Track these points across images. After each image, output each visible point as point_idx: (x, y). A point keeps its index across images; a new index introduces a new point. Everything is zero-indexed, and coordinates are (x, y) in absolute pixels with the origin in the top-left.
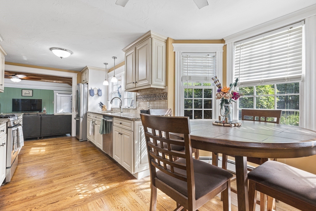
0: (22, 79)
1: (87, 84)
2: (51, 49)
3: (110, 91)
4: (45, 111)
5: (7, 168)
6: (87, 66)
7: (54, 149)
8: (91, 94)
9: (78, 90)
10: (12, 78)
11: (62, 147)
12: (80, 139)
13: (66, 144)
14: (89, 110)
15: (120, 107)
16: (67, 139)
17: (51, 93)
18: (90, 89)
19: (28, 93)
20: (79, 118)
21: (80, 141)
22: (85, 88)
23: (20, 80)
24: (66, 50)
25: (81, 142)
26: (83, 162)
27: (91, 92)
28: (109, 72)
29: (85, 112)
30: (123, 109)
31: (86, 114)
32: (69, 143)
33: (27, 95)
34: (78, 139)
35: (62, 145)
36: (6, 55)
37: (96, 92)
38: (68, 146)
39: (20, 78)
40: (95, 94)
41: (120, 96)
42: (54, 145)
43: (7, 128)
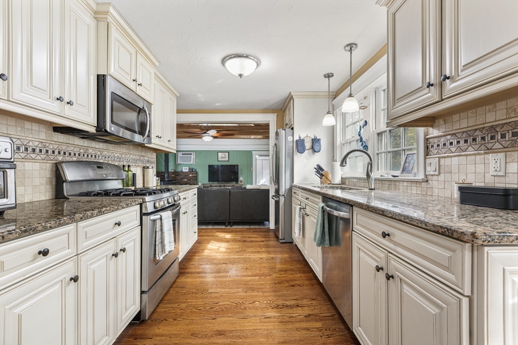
0: (215, 137)
1: (292, 129)
2: (223, 61)
3: (339, 140)
4: (241, 182)
5: (142, 292)
6: (290, 93)
7: (238, 252)
8: (299, 148)
9: (277, 144)
10: (204, 136)
11: (250, 250)
12: (280, 238)
13: (256, 244)
14: (296, 182)
15: (368, 175)
16: (261, 233)
17: (249, 154)
18: (296, 138)
19: (224, 156)
20: (279, 197)
21: (281, 241)
22: (289, 138)
23: (212, 138)
24: (247, 57)
25: (282, 245)
26: (277, 307)
27: (300, 146)
28: (335, 98)
29: (288, 187)
30: (376, 180)
31: (290, 189)
32: (262, 243)
33: (223, 158)
34: (277, 237)
35: (252, 243)
36: (178, 95)
37: (308, 145)
38: (259, 249)
39: (212, 136)
40: (306, 148)
41: (366, 147)
42: (240, 241)
43: (142, 214)
